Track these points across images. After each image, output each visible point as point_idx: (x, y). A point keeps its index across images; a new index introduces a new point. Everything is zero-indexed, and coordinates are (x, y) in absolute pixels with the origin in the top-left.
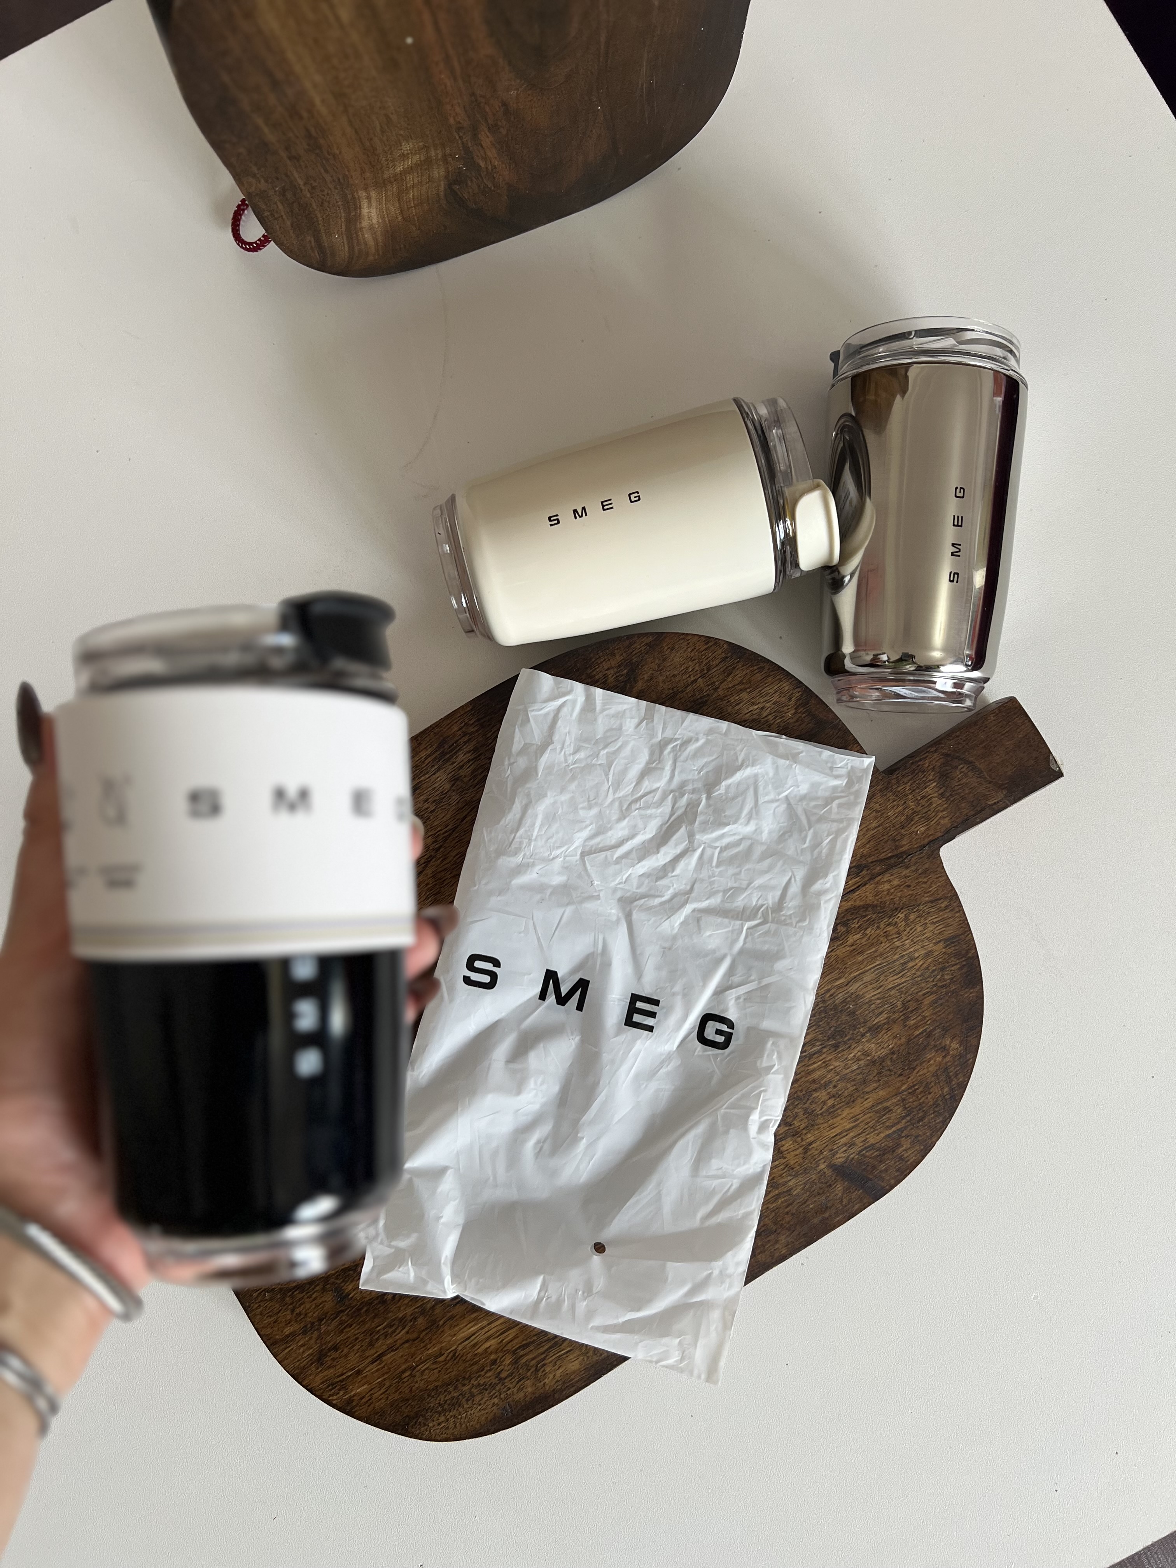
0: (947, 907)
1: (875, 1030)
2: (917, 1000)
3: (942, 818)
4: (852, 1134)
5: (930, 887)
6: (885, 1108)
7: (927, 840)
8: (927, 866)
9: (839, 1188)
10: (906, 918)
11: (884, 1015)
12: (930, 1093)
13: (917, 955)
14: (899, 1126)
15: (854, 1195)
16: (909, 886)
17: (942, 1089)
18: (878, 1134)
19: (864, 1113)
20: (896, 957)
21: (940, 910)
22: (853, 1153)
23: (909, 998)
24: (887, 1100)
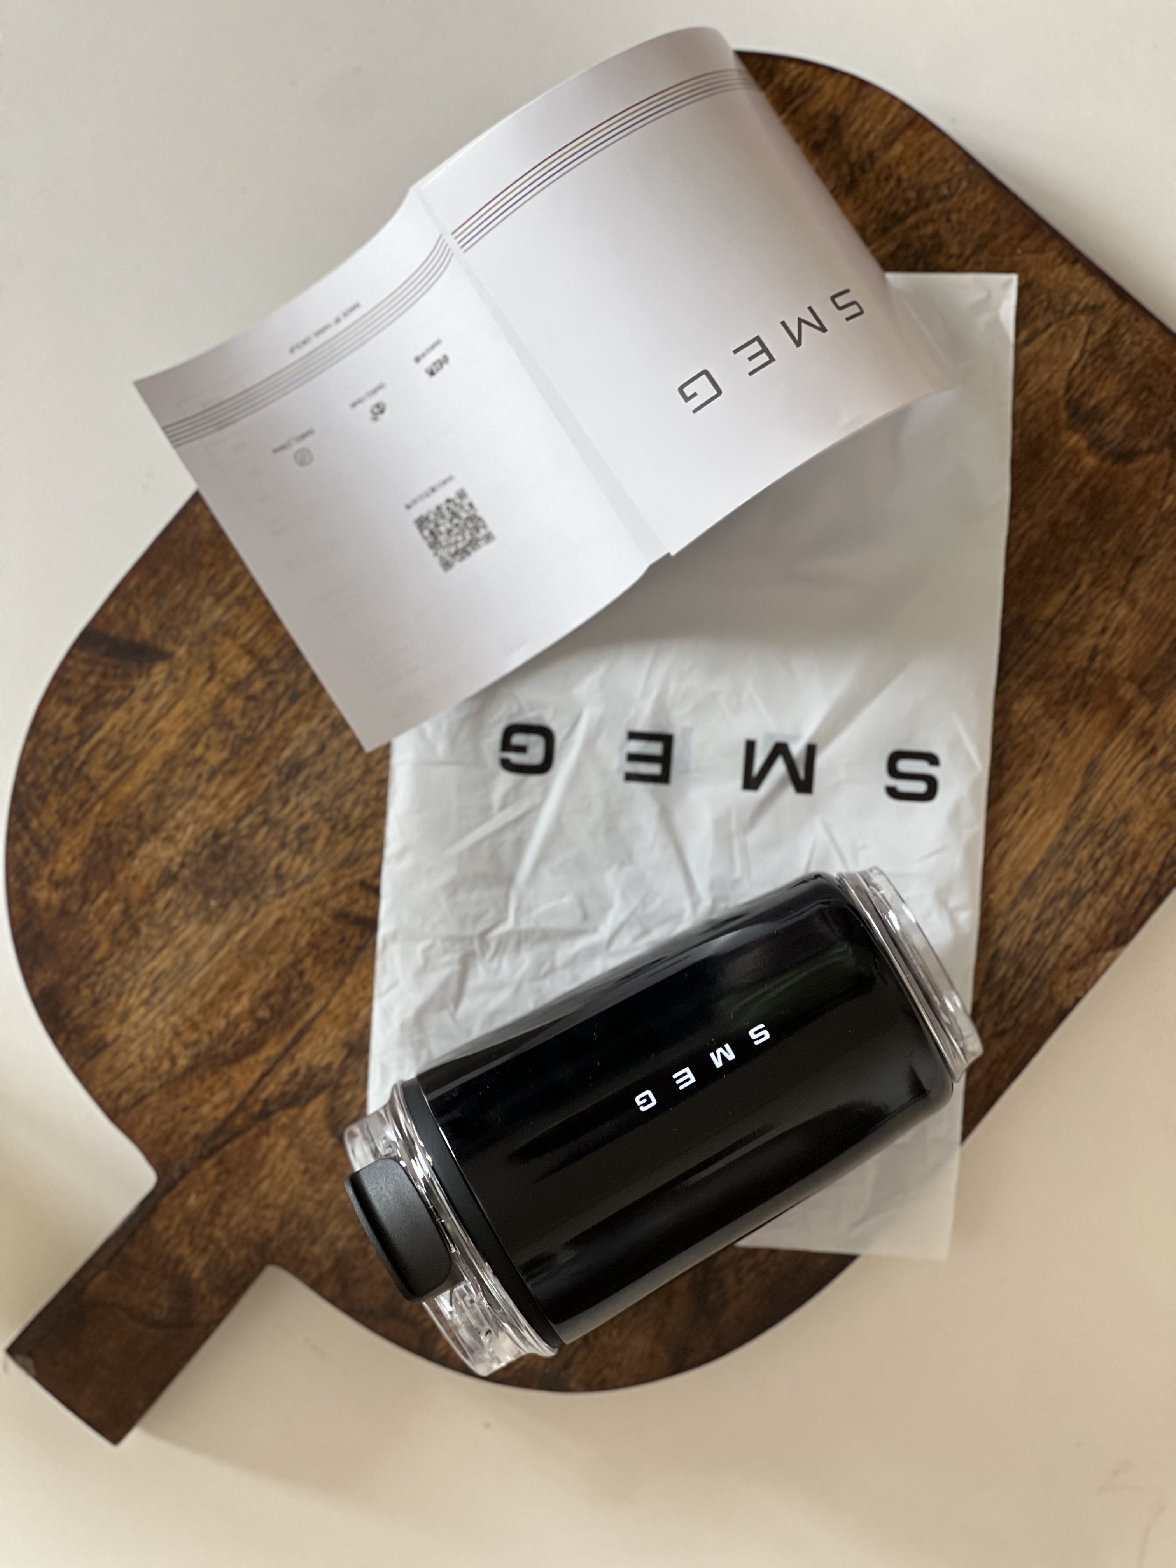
0: (119, 1096)
1: (168, 878)
2: (120, 943)
3: (167, 1228)
4: (153, 714)
5: (153, 1119)
6: (117, 767)
7: (180, 1187)
8: (168, 1149)
9: (146, 628)
10: (173, 1060)
11: (160, 905)
12: (57, 812)
13: (142, 1011)
14: (87, 747)
15: (120, 625)
16: (185, 1109)
17: (41, 825)
18: (114, 727)
19: (144, 752)
20: (170, 999)
21: (128, 1089)
22: (142, 687)
23: (133, 942)
24: (118, 782)
